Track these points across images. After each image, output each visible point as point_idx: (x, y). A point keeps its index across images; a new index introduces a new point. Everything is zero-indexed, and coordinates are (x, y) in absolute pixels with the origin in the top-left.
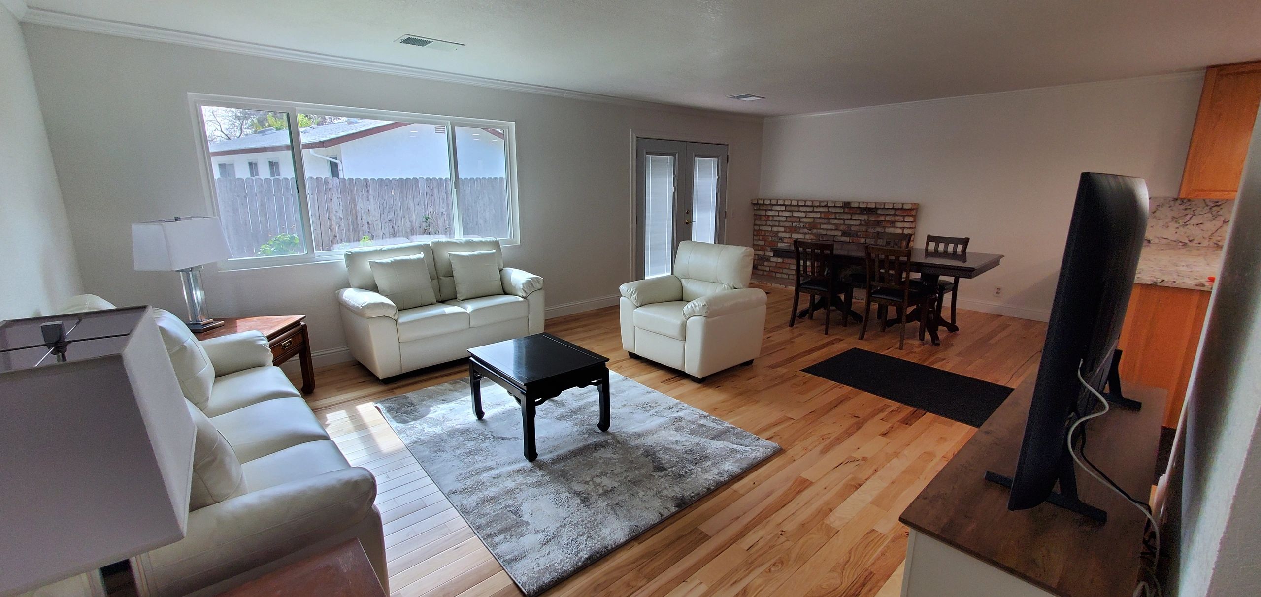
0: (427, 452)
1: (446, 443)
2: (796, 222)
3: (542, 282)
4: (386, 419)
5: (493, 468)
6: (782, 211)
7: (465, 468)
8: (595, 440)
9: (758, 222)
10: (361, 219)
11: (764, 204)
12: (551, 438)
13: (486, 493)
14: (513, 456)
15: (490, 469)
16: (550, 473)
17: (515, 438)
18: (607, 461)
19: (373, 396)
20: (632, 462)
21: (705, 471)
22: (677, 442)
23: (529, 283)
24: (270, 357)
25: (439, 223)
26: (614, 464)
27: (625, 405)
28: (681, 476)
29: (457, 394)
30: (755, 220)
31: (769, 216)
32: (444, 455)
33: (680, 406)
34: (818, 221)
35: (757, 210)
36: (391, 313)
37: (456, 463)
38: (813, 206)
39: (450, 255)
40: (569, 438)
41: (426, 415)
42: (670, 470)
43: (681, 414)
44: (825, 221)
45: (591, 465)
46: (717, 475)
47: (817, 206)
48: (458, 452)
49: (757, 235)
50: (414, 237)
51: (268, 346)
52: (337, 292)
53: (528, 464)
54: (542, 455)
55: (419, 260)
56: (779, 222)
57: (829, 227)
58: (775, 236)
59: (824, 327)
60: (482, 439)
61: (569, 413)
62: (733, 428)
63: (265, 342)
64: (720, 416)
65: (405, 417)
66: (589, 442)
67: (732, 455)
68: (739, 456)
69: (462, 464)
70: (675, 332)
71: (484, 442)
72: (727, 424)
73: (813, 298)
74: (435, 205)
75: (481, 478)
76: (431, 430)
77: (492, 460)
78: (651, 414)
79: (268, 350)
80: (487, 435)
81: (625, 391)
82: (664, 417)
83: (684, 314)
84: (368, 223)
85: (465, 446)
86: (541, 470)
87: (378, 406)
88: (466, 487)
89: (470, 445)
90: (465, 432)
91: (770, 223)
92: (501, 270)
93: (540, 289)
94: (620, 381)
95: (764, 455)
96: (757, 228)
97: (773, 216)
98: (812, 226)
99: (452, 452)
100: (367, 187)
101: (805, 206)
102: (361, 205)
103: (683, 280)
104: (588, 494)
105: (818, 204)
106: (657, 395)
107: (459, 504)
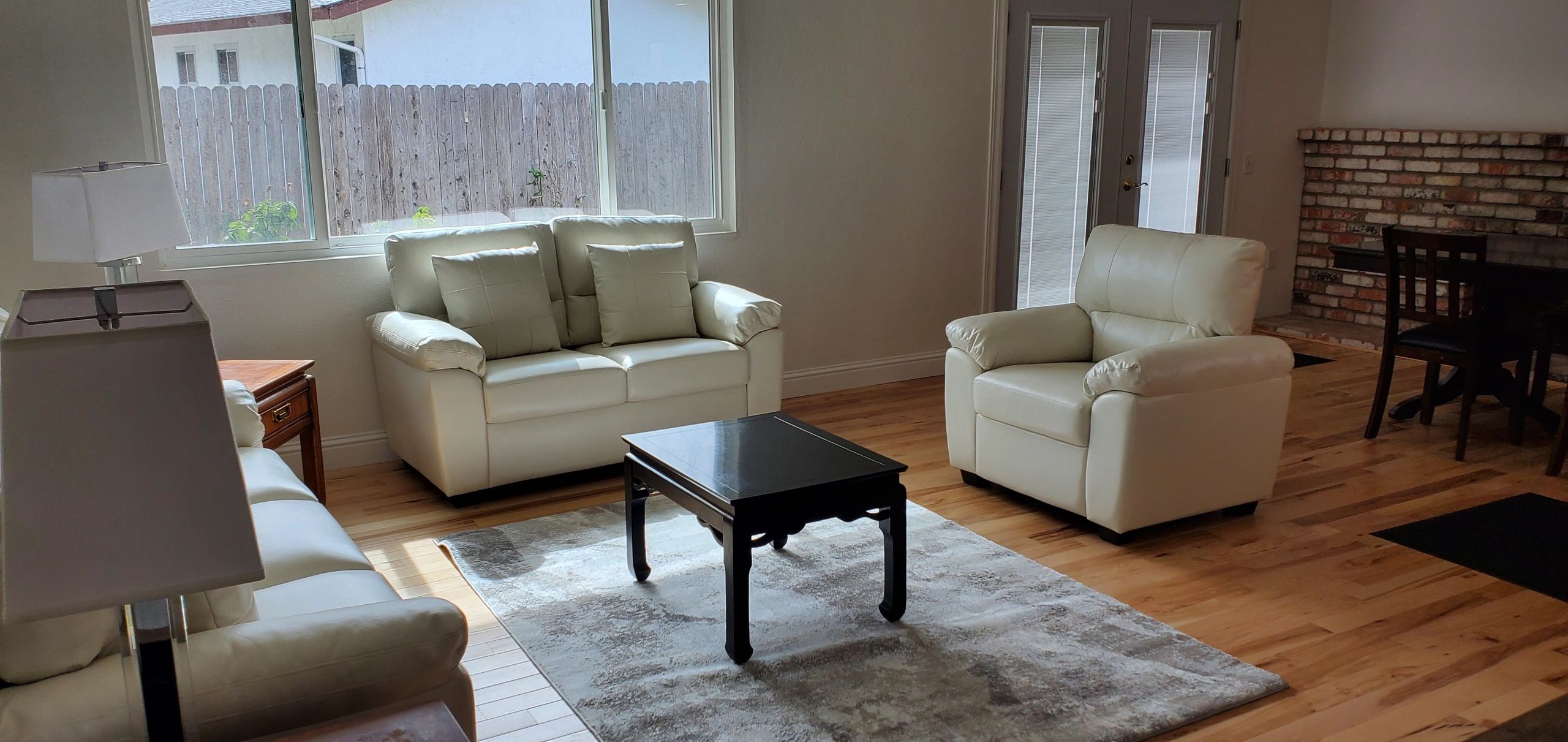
0: (539, 632)
1: (574, 618)
2: (1414, 186)
3: (778, 312)
4: (461, 569)
5: (664, 670)
6: (1378, 158)
7: (610, 666)
8: (872, 634)
9: (1314, 187)
10: (401, 175)
11: (1329, 142)
12: (782, 625)
13: (649, 710)
14: (705, 652)
15: (658, 670)
16: (775, 687)
17: (709, 620)
18: (895, 677)
19: (434, 528)
20: (945, 682)
21: (1102, 711)
22: (1048, 655)
23: (752, 314)
24: (259, 431)
25: (562, 186)
26: (908, 683)
27: (942, 575)
28: (1048, 716)
29: (596, 532)
30: (1307, 180)
31: (1343, 171)
32: (570, 640)
33: (1066, 587)
34: (1471, 183)
35: (1311, 155)
36: (473, 362)
37: (593, 654)
38: (1460, 146)
39: (591, 249)
40: (820, 626)
41: (537, 568)
42: (1025, 703)
43: (1065, 601)
44: (1491, 183)
45: (859, 680)
46: (1129, 721)
47: (1472, 146)
48: (597, 636)
49: (1309, 219)
50: (517, 212)
51: (257, 409)
52: (368, 318)
53: (731, 668)
54: (761, 653)
55: (527, 257)
56: (1369, 185)
57: (1503, 198)
58: (1355, 222)
59: (1453, 444)
60: (643, 617)
61: (822, 581)
62: (1180, 637)
63: (250, 401)
64: (1156, 613)
65: (495, 568)
66: (860, 637)
67: (1170, 688)
68: (1184, 691)
69: (605, 657)
70: (1066, 427)
71: (648, 622)
72: (1169, 629)
73: (1433, 372)
74: (554, 147)
75: (641, 683)
76: (545, 594)
77: (662, 656)
78: (1000, 597)
79: (257, 417)
80: (654, 610)
81: (945, 548)
82: (1027, 604)
83: (1087, 386)
84: (414, 184)
85: (611, 627)
86: (757, 680)
87: (445, 545)
88: (612, 697)
89: (621, 626)
90: (611, 601)
91: (1344, 189)
92: (693, 286)
93: (776, 328)
94: (937, 528)
95: (1244, 694)
96: (1309, 200)
97: (1354, 171)
98: (1456, 197)
99: (585, 636)
100: (414, 106)
101: (1439, 144)
102: (400, 144)
103: (1095, 317)
104: (849, 730)
105: (1475, 141)
106: (1015, 560)
107: (598, 724)
